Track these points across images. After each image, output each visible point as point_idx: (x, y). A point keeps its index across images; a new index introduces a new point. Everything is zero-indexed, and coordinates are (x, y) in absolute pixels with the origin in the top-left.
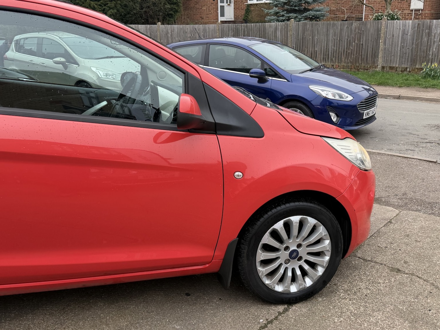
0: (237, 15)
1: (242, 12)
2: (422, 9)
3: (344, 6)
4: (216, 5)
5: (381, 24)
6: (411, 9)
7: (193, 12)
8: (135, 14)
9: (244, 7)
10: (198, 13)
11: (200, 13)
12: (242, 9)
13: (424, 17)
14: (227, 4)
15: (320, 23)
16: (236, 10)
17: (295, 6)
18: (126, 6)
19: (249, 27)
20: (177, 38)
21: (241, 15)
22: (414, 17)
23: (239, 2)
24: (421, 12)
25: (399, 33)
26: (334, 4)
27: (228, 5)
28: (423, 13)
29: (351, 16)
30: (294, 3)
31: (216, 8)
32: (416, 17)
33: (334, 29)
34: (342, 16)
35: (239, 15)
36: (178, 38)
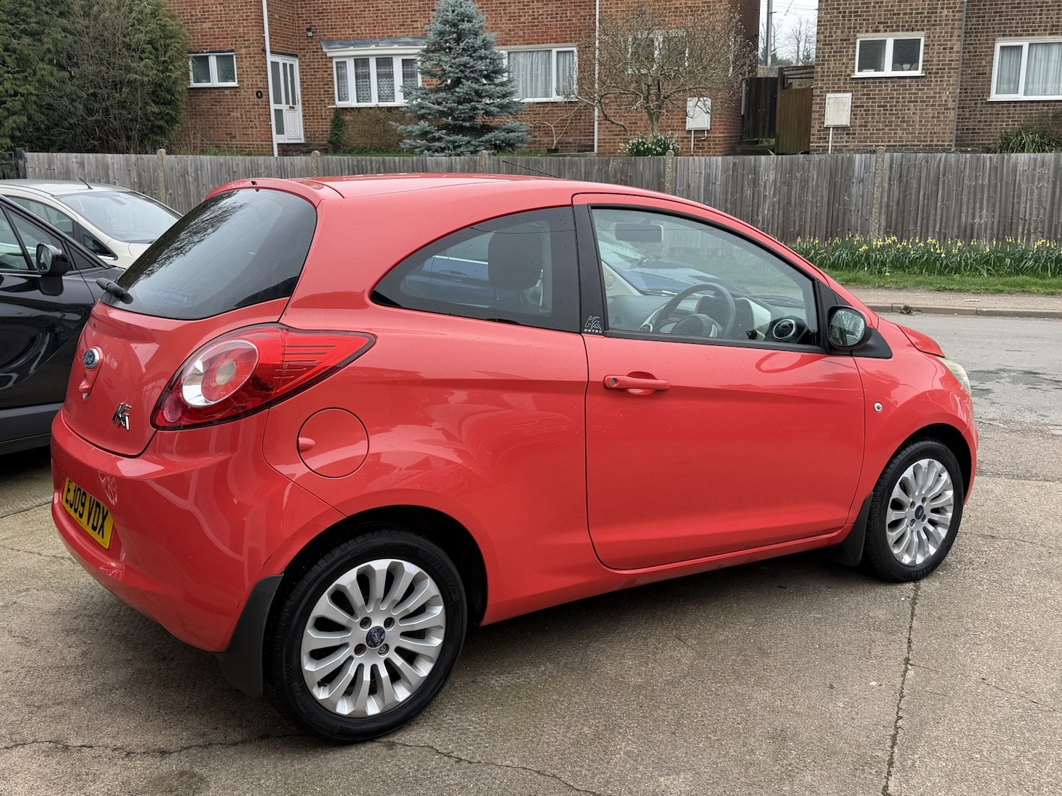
0: (312, 130)
1: (324, 125)
2: (709, 128)
3: (549, 120)
4: (265, 108)
5: (665, 164)
6: (687, 129)
7: (209, 121)
8: (72, 126)
9: (328, 114)
10: (222, 124)
11: (227, 124)
12: (324, 119)
13: (713, 144)
14: (288, 106)
15: (544, 160)
16: (308, 119)
17: (464, 120)
18: (50, 107)
19: (390, 165)
20: (211, 186)
21: (322, 131)
22: (694, 145)
23: (315, 103)
24: (706, 135)
25: (700, 181)
26: (528, 114)
27: (290, 107)
28: (710, 137)
29: (564, 140)
30: (461, 113)
31: (266, 115)
32: (698, 145)
33: (572, 171)
34: (546, 140)
35: (317, 131)
36: (214, 186)
